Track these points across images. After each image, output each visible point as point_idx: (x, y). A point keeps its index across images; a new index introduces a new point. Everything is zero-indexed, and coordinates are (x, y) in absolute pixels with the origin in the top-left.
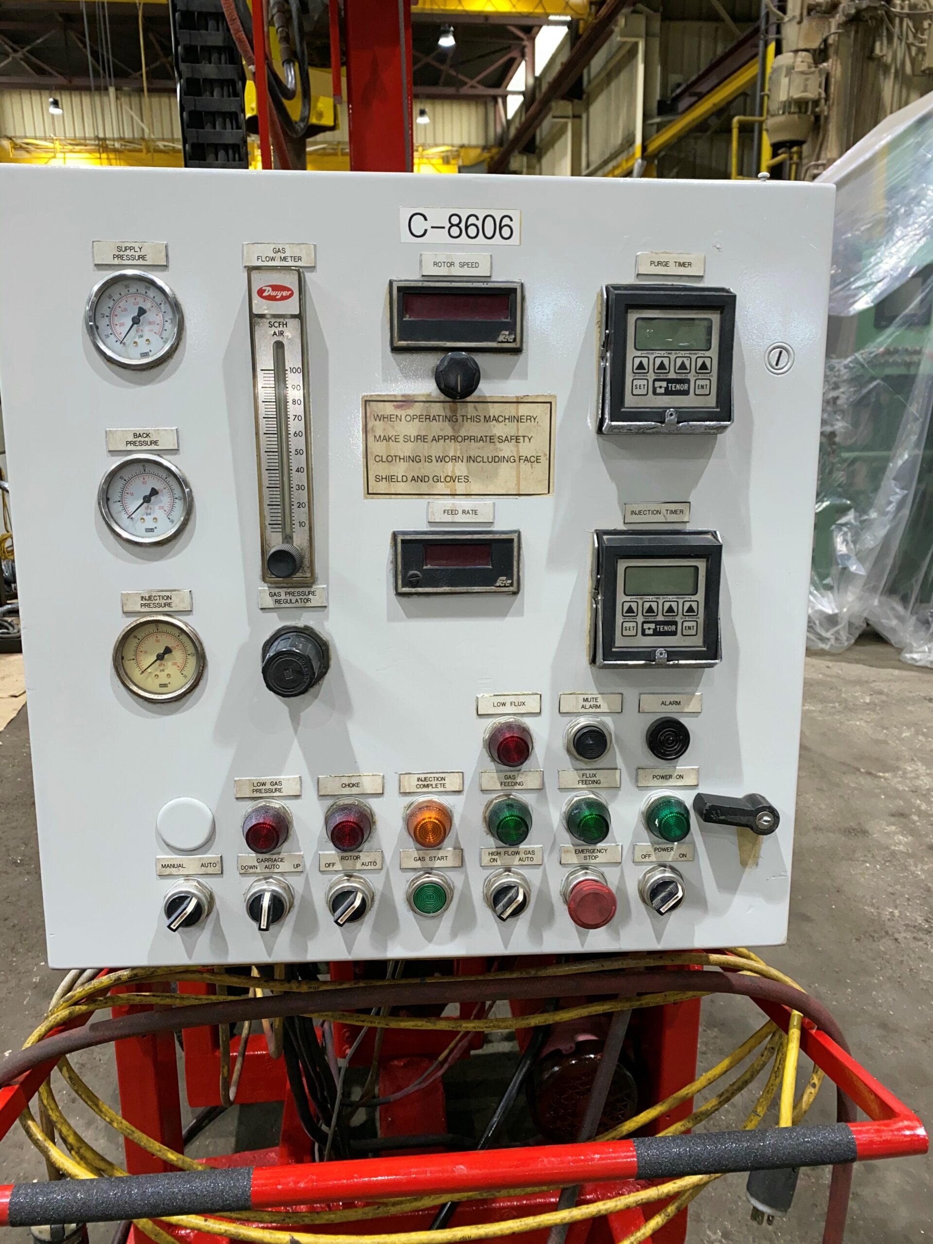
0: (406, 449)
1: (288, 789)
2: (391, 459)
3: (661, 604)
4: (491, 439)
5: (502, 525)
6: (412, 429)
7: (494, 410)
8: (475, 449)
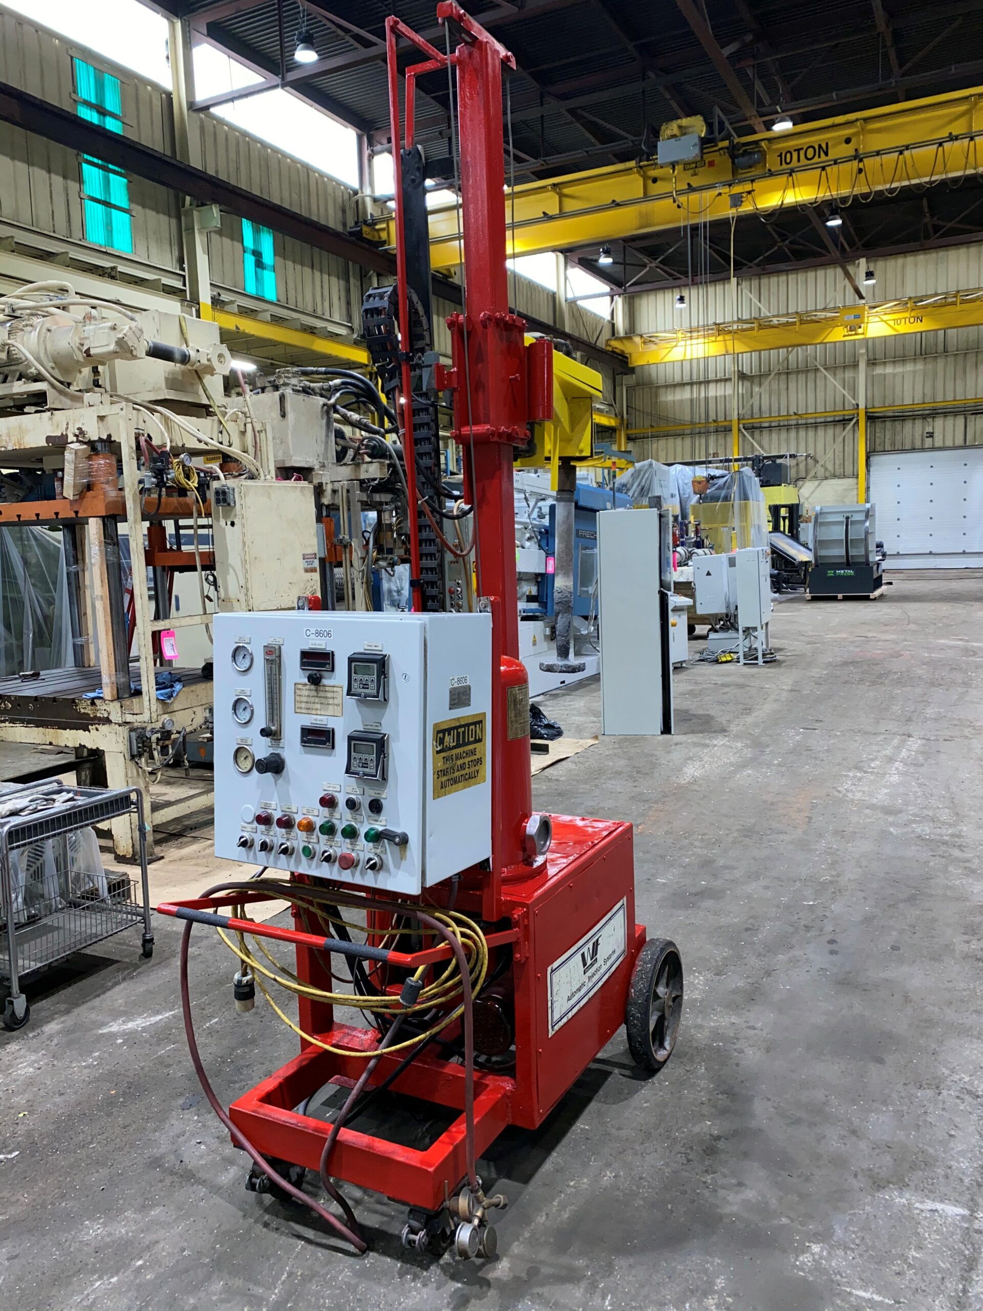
0: (305, 699)
1: (273, 807)
2: (301, 702)
3: (364, 756)
4: (327, 698)
5: (330, 726)
6: (306, 693)
7: (327, 689)
8: (323, 700)
